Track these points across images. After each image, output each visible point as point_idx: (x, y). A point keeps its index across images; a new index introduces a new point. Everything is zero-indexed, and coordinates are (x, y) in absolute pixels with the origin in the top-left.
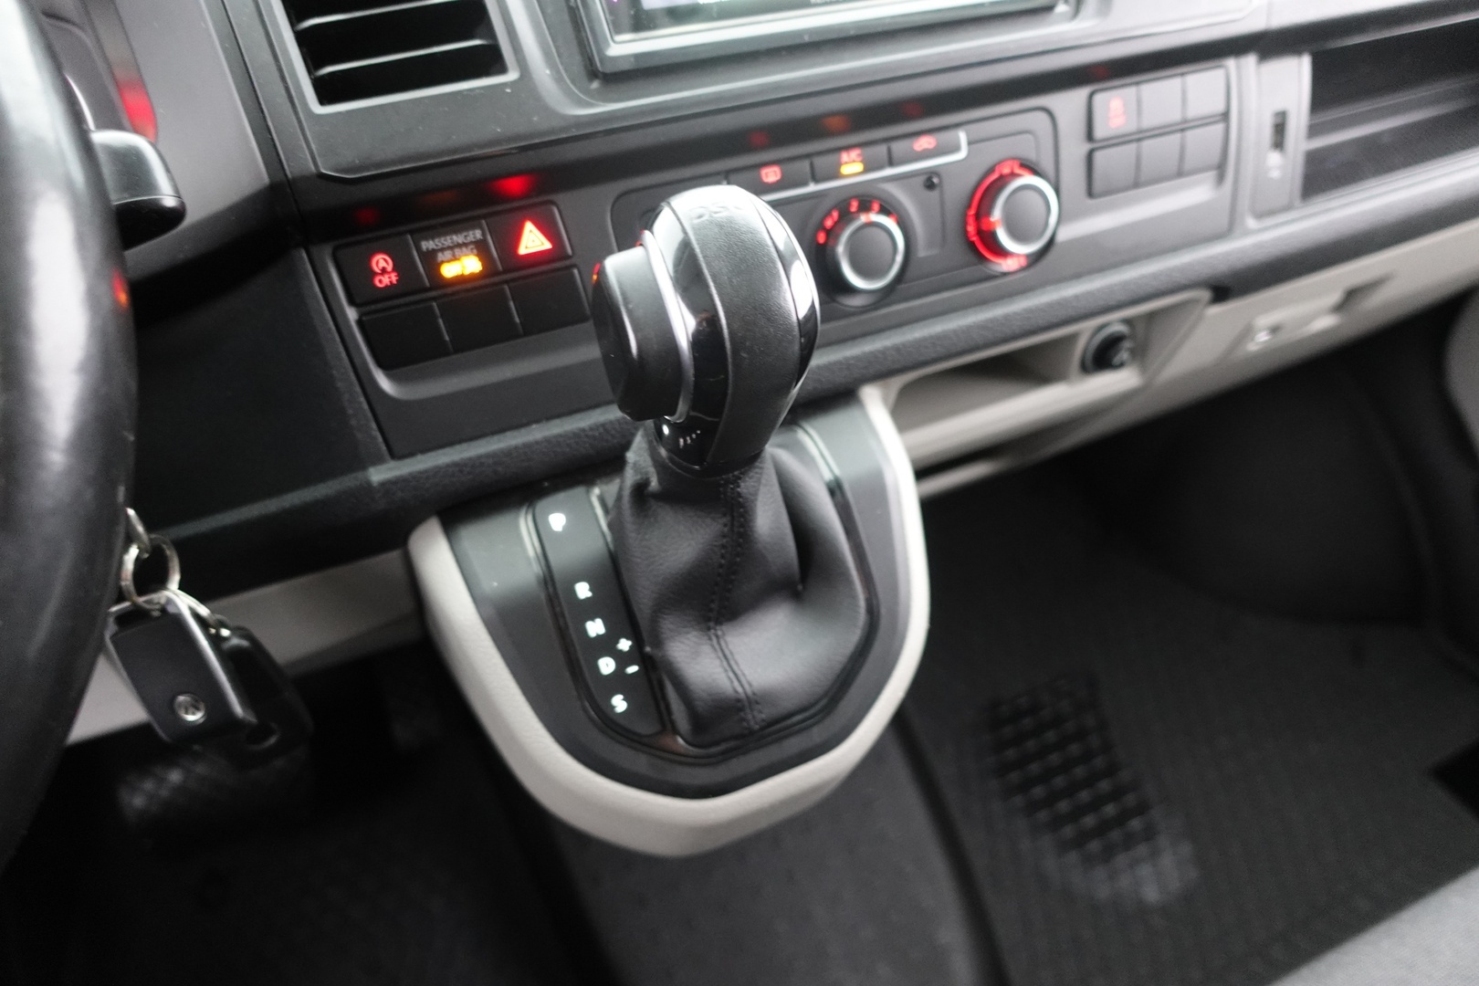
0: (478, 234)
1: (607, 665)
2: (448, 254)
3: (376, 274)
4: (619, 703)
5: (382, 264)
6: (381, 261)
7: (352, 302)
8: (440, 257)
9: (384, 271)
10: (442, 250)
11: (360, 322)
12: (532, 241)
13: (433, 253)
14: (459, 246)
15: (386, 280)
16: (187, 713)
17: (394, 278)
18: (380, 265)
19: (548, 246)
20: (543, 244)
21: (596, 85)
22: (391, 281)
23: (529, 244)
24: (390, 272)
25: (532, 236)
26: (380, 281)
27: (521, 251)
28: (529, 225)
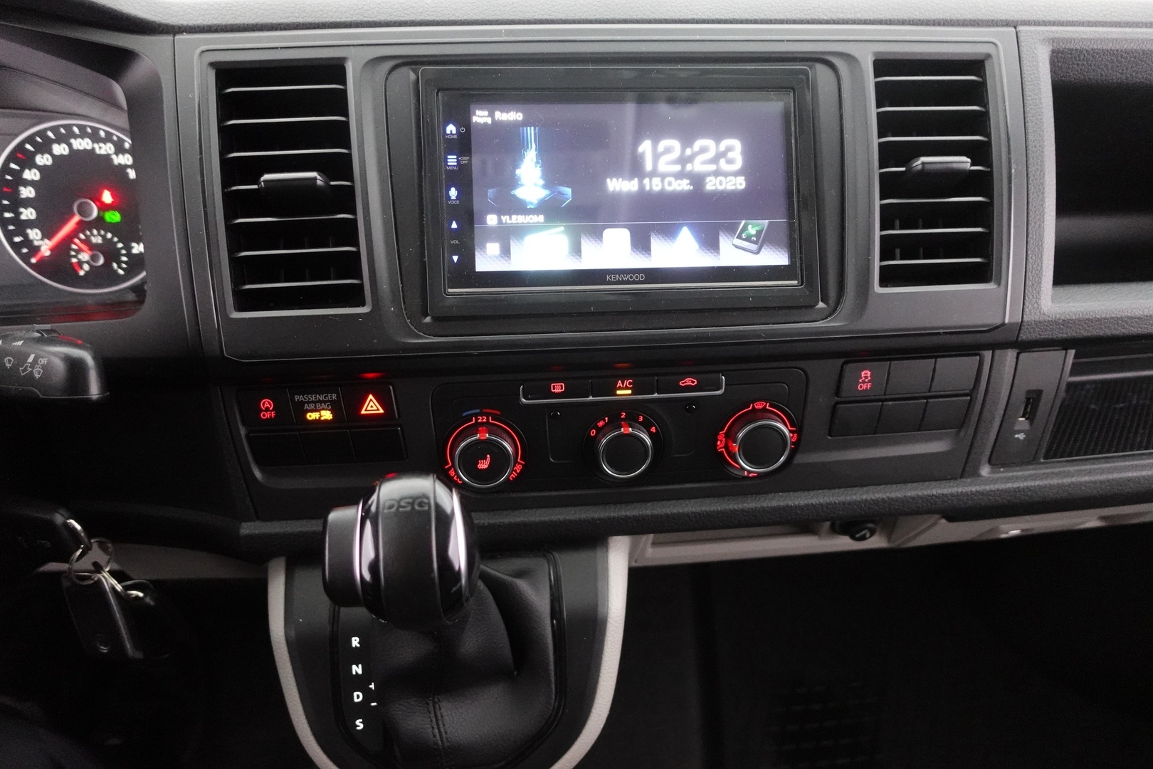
0: (334, 396)
1: (358, 697)
2: (312, 406)
3: (263, 411)
4: (360, 725)
5: (267, 405)
6: (266, 403)
7: (244, 424)
8: (306, 407)
9: (267, 410)
10: (308, 403)
11: (247, 436)
12: (372, 406)
13: (303, 403)
14: (321, 402)
15: (268, 415)
16: (101, 645)
17: (273, 415)
18: (265, 406)
19: (381, 411)
20: (378, 410)
21: (428, 319)
22: (271, 417)
23: (369, 408)
24: (271, 411)
25: (371, 403)
26: (264, 415)
27: (363, 412)
28: (371, 397)
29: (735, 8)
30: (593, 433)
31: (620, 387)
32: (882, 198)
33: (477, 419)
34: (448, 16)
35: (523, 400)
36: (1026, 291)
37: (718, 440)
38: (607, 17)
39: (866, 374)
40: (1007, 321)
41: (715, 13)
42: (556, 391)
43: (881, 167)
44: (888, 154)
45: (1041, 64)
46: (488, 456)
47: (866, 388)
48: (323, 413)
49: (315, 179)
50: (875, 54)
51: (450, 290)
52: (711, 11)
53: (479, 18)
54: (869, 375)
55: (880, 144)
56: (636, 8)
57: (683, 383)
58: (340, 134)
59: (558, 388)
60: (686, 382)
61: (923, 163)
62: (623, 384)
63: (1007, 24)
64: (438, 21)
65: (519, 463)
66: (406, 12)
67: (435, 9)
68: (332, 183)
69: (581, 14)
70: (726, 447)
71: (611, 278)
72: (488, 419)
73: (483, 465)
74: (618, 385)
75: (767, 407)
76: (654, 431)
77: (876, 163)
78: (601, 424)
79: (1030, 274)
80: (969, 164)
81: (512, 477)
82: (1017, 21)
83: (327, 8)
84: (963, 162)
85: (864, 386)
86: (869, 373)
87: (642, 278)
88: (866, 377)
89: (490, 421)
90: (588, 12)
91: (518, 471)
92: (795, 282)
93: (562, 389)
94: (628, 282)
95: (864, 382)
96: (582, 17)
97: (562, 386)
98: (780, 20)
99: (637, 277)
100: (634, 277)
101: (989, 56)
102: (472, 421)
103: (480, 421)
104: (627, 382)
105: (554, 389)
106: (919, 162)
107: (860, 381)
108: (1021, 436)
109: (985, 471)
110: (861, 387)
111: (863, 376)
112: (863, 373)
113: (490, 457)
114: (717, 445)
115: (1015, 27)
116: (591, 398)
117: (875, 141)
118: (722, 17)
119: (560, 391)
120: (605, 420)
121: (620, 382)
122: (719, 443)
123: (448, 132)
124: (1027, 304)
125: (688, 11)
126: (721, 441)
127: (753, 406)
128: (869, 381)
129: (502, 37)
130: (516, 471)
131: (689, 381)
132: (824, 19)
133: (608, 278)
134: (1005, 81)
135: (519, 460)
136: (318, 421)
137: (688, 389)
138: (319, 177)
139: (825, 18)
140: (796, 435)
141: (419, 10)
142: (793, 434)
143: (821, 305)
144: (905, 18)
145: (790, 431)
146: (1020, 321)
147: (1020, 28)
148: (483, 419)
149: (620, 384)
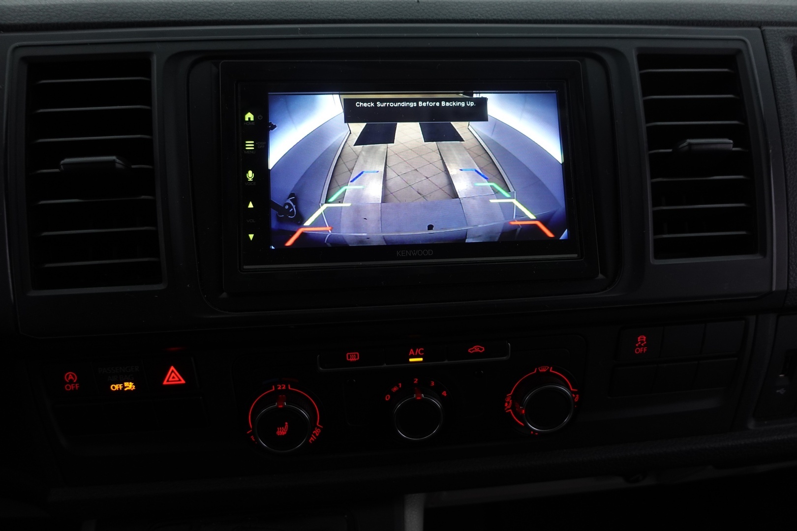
0: (137, 368)
3: (67, 383)
5: (71, 377)
6: (70, 376)
9: (71, 382)
12: (173, 377)
13: (106, 376)
15: (72, 387)
17: (77, 387)
18: (69, 378)
19: (183, 382)
20: (180, 380)
21: (224, 295)
22: (75, 388)
23: (171, 379)
24: (75, 383)
25: (173, 374)
26: (68, 387)
27: (165, 383)
28: (172, 368)
29: (510, 10)
30: (388, 398)
31: (412, 355)
32: (652, 178)
33: (276, 387)
34: (249, 16)
35: (321, 368)
36: (790, 261)
37: (505, 402)
38: (394, 17)
39: (642, 338)
40: (774, 289)
41: (493, 14)
42: (351, 360)
43: (650, 149)
44: (656, 137)
45: (786, 58)
46: (286, 423)
47: (643, 352)
48: (126, 384)
49: (114, 162)
50: (639, 49)
51: (245, 267)
52: (489, 13)
53: (277, 18)
54: (644, 340)
55: (648, 128)
56: (421, 10)
57: (471, 350)
58: (143, 121)
59: (353, 357)
60: (474, 350)
61: (690, 145)
62: (415, 352)
63: (752, 24)
64: (239, 21)
65: (318, 427)
66: (210, 13)
67: (237, 10)
68: (133, 166)
69: (370, 15)
70: (513, 408)
71: (401, 253)
72: (287, 387)
73: (282, 432)
74: (410, 353)
75: (551, 371)
76: (445, 395)
77: (646, 145)
78: (395, 389)
79: (792, 245)
80: (732, 145)
81: (312, 441)
82: (761, 22)
83: (137, 10)
84: (726, 143)
85: (641, 350)
86: (645, 338)
87: (431, 253)
88: (642, 342)
89: (289, 388)
90: (377, 13)
91: (317, 435)
92: (576, 256)
93: (357, 357)
94: (417, 258)
95: (640, 346)
96: (372, 18)
97: (356, 355)
98: (552, 20)
99: (425, 253)
100: (423, 253)
101: (739, 51)
102: (272, 389)
103: (279, 388)
104: (418, 351)
105: (349, 357)
106: (685, 144)
107: (637, 345)
108: (781, 391)
109: (751, 425)
110: (638, 351)
111: (639, 340)
112: (639, 338)
113: (288, 425)
114: (505, 407)
115: (760, 27)
116: (385, 365)
117: (644, 126)
118: (500, 18)
119: (355, 359)
120: (398, 386)
121: (412, 350)
122: (506, 405)
123: (247, 119)
124: (791, 273)
125: (468, 13)
126: (508, 403)
127: (538, 370)
128: (645, 346)
129: (298, 34)
130: (315, 435)
131: (476, 349)
132: (591, 20)
133: (398, 253)
134: (756, 72)
135: (318, 424)
136: (122, 392)
137: (477, 355)
138: (118, 161)
139: (592, 18)
140: (577, 396)
141: (222, 12)
142: (575, 395)
143: (600, 276)
144: (663, 19)
145: (572, 392)
146: (786, 289)
147: (764, 28)
148: (282, 387)
149: (412, 352)
